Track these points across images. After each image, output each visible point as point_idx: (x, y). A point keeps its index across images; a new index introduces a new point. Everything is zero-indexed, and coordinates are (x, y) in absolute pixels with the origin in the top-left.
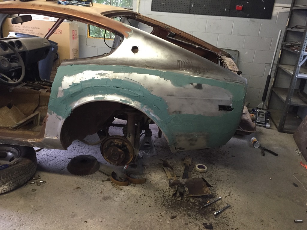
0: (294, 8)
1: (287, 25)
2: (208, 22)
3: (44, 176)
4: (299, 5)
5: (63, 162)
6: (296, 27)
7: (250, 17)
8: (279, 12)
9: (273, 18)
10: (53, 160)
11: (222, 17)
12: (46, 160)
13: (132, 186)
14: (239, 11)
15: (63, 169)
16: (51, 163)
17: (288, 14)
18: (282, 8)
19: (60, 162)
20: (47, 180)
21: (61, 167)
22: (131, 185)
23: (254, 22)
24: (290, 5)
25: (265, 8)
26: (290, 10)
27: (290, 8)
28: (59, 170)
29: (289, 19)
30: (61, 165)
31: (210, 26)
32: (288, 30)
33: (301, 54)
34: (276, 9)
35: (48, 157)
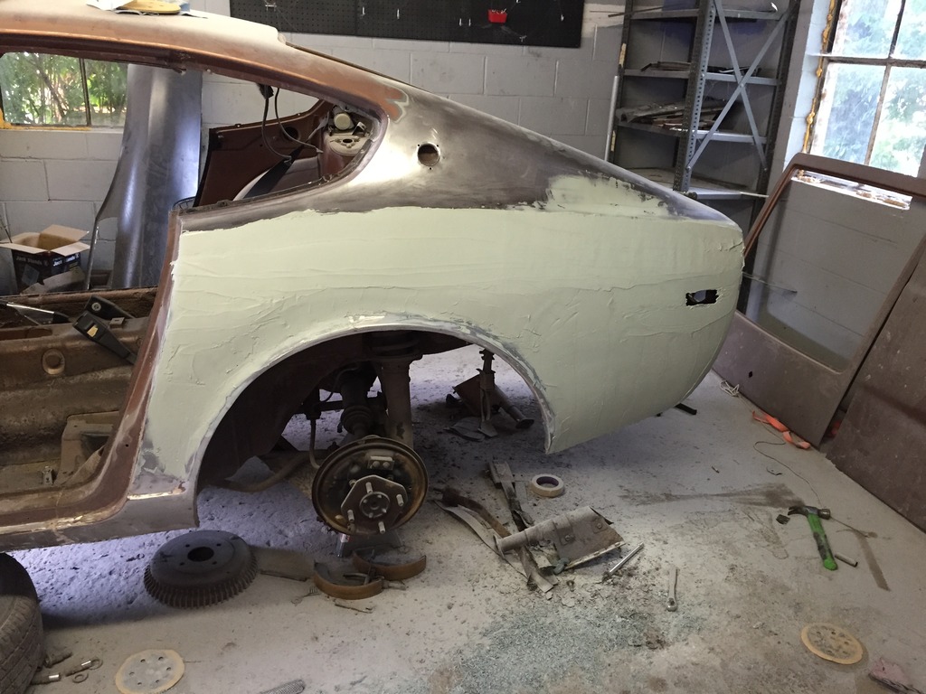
0: (636, 16)
1: (622, 62)
2: (416, 60)
3: (82, 644)
4: (644, 8)
5: (114, 576)
6: (658, 66)
7: (528, 43)
8: (598, 28)
9: (584, 43)
10: (72, 579)
11: (453, 45)
12: (47, 585)
13: (394, 588)
14: (497, 25)
15: (131, 602)
16: (72, 590)
17: (620, 31)
18: (610, 16)
19: (103, 580)
20: (99, 656)
21: (121, 598)
22: (390, 587)
23: (539, 56)
24: (622, 9)
25: (562, 18)
26: (623, 20)
27: (623, 16)
28: (119, 606)
29: (624, 46)
30: (116, 590)
31: (422, 70)
32: (626, 76)
33: (690, 137)
34: (590, 19)
35: (49, 574)
